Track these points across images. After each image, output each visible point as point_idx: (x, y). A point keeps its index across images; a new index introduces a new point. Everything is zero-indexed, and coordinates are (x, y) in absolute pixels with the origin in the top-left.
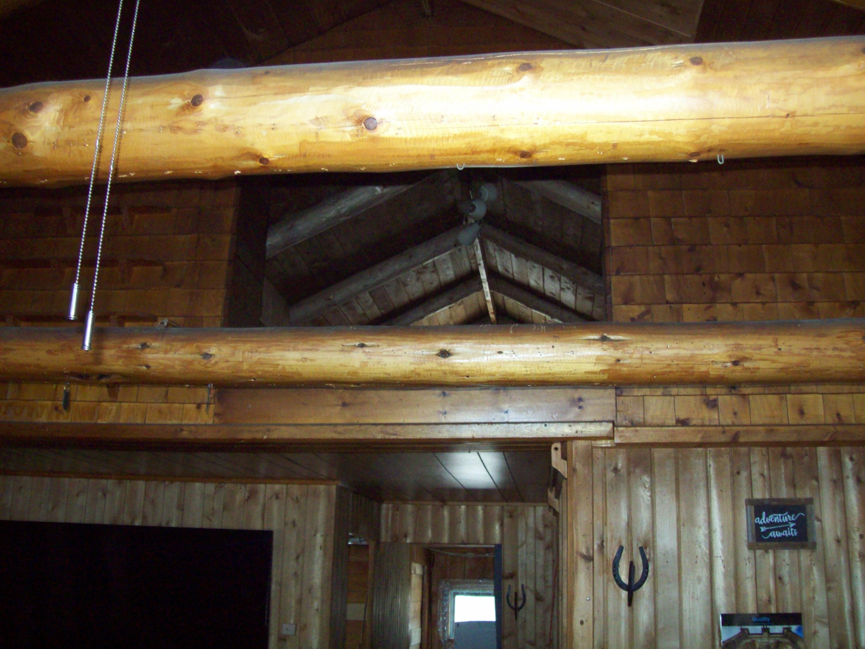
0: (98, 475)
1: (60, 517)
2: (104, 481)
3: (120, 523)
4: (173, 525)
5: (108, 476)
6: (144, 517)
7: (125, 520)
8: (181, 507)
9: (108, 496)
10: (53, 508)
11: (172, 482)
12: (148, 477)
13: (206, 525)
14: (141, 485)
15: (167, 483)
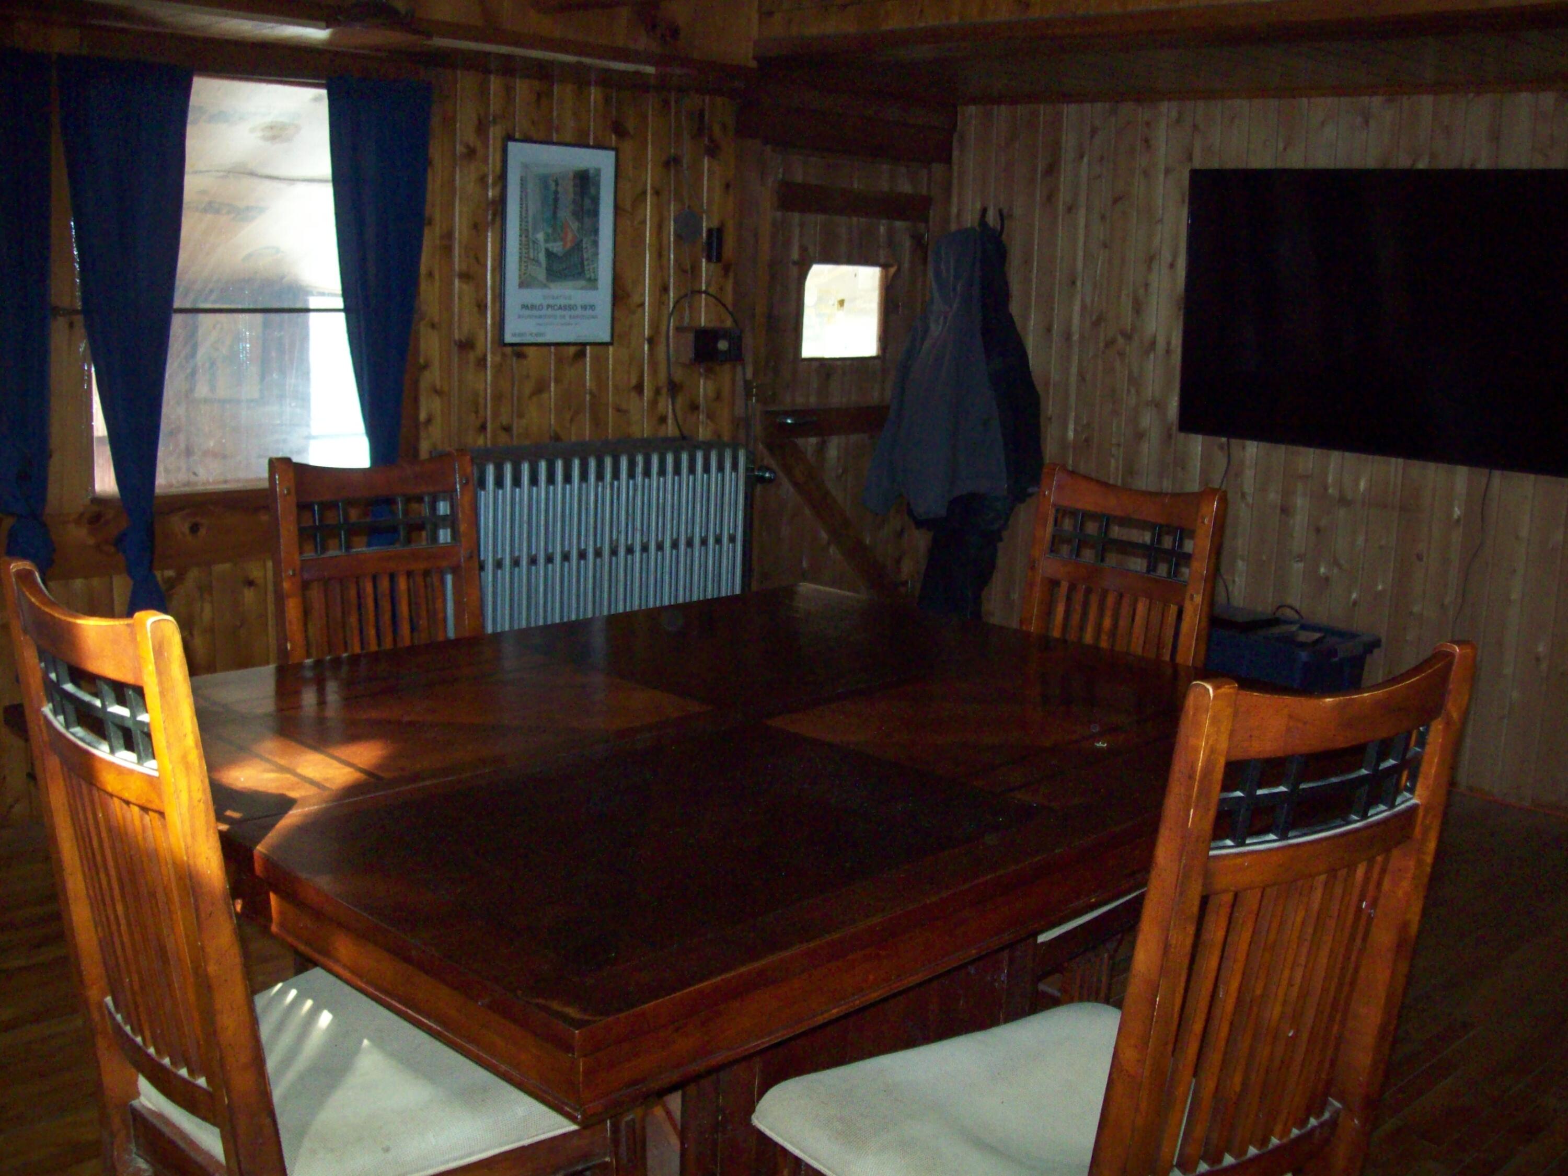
0: (1355, 90)
1: (1295, 160)
2: (1365, 99)
3: (1392, 165)
4: (1482, 165)
5: (1373, 90)
6: (1433, 156)
7: (1402, 161)
8: (1495, 136)
9: (1372, 123)
10: (1285, 149)
11: (1478, 94)
12: (1437, 88)
13: (1539, 163)
14: (1427, 101)
15: (1471, 95)
